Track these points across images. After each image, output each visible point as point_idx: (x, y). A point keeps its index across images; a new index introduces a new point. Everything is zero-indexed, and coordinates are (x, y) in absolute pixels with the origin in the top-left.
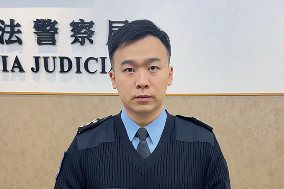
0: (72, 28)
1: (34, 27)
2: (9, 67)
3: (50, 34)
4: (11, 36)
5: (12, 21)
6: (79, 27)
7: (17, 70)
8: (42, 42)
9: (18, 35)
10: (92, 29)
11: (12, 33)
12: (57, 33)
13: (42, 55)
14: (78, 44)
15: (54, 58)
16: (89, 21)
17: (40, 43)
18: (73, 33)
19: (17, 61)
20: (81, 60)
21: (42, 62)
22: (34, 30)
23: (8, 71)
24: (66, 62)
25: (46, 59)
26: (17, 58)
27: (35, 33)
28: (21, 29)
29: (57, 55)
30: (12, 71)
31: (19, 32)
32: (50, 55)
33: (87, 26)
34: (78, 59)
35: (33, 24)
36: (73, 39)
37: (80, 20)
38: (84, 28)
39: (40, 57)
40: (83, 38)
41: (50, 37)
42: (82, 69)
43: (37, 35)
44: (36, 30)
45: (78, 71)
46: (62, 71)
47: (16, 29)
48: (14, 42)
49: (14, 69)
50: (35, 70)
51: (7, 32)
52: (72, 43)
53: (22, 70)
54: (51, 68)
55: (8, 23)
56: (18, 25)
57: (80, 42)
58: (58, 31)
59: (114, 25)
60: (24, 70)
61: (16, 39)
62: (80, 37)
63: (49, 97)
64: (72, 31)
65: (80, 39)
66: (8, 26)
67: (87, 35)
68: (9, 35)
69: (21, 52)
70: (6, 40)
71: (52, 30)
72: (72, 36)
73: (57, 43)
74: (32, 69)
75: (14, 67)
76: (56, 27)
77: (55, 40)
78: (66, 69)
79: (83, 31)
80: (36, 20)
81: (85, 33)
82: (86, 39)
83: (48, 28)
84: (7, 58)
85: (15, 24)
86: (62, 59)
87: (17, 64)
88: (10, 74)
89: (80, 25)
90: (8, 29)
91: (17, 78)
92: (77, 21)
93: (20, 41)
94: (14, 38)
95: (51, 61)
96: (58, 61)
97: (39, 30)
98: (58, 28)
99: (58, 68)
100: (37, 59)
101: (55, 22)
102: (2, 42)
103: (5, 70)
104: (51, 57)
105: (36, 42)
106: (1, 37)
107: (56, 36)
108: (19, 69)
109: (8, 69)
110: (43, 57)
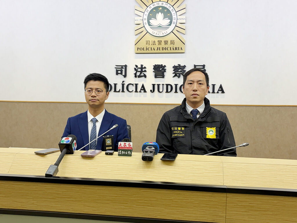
0: (174, 69)
1: (153, 69)
2: (139, 90)
3: (161, 72)
4: (141, 74)
5: (142, 66)
6: (178, 68)
7: (142, 91)
9: (144, 73)
10: (185, 69)
11: (141, 72)
12: (165, 71)
13: (156, 83)
14: (176, 77)
15: (163, 85)
16: (183, 65)
17: (156, 77)
18: (174, 72)
19: (143, 86)
20: (177, 85)
21: (156, 87)
22: (153, 70)
23: (138, 92)
24: (169, 87)
25: (158, 85)
26: (143, 85)
27: (153, 72)
28: (146, 69)
29: (165, 84)
30: (140, 92)
31: (145, 71)
32: (161, 83)
33: (182, 68)
34: (176, 85)
35: (153, 67)
36: (174, 74)
37: (178, 64)
38: (180, 69)
39: (155, 84)
40: (180, 74)
41: (162, 74)
42: (178, 90)
43: (155, 73)
44: (154, 70)
45: (176, 92)
46: (167, 92)
47: (144, 70)
48: (142, 76)
49: (141, 91)
50: (152, 91)
51: (139, 71)
52: (173, 77)
53: (145, 91)
54: (161, 90)
55: (139, 66)
56: (145, 68)
57: (177, 76)
59: (197, 67)
60: (146, 91)
61: (143, 75)
62: (178, 74)
64: (174, 70)
65: (178, 75)
66: (139, 68)
67: (181, 73)
68: (139, 73)
69: (145, 82)
70: (138, 76)
71: (163, 70)
72: (173, 73)
73: (165, 77)
74: (151, 91)
75: (141, 89)
76: (165, 68)
77: (164, 75)
78: (169, 90)
79: (180, 70)
80: (154, 65)
81: (181, 71)
82: (181, 75)
83: (161, 69)
84: (138, 85)
85: (143, 67)
86: (167, 85)
87: (143, 88)
88: (139, 93)
89: (178, 67)
90: (139, 70)
91: (142, 95)
92: (177, 65)
93: (145, 76)
94: (142, 75)
95: (161, 87)
96: (165, 87)
97: (156, 70)
98: (166, 69)
99: (165, 90)
100: (154, 85)
101: (165, 66)
102: (136, 76)
103: (136, 91)
104: (161, 84)
105: (154, 77)
106: (135, 74)
107: (165, 73)
108: (143, 91)
109: (138, 91)
110: (157, 84)
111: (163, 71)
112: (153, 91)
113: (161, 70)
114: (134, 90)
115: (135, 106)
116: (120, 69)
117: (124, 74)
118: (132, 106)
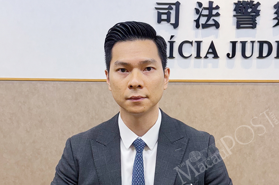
0: (276, 10)
1: (235, 10)
2: (203, 53)
3: (251, 17)
4: (208, 20)
5: (211, 3)
7: (211, 56)
8: (241, 26)
9: (216, 18)
11: (209, 16)
12: (258, 15)
13: (239, 40)
15: (253, 42)
17: (238, 27)
18: (276, 16)
19: (212, 46)
21: (239, 47)
22: (235, 13)
23: (201, 58)
24: (266, 47)
25: (244, 44)
27: (234, 16)
28: (220, 11)
29: (256, 40)
31: (218, 15)
32: (249, 39)
35: (233, 7)
36: (276, 21)
39: (236, 42)
41: (251, 20)
43: (237, 18)
45: (278, 57)
46: (261, 56)
47: (214, 12)
48: (211, 25)
49: (208, 56)
51: (204, 16)
52: (274, 26)
53: (216, 56)
54: (248, 54)
55: (206, 5)
56: (217, 8)
58: (260, 14)
60: (219, 56)
61: (213, 23)
63: (243, 85)
66: (205, 9)
68: (206, 18)
69: (217, 37)
70: (202, 24)
71: (254, 12)
72: (274, 19)
73: (257, 26)
74: (228, 55)
75: (208, 53)
76: (258, 9)
77: (257, 23)
78: (265, 54)
80: (237, 2)
83: (249, 10)
84: (202, 44)
85: (214, 6)
86: (261, 43)
87: (213, 51)
88: (202, 60)
90: (206, 12)
91: (210, 65)
93: (217, 25)
94: (211, 22)
95: (248, 46)
96: (257, 46)
97: (240, 13)
98: (260, 10)
99: (256, 53)
100: (234, 44)
101: (258, 4)
102: (198, 26)
103: (198, 56)
104: (249, 41)
105: (235, 26)
106: (197, 21)
107: (257, 18)
108: (213, 56)
109: (201, 56)
110: (241, 42)
111: (254, 14)
112: (231, 56)
113: (251, 12)
114: (195, 54)
115: (195, 86)
116: (166, 11)
117: (173, 21)
118: (188, 87)
